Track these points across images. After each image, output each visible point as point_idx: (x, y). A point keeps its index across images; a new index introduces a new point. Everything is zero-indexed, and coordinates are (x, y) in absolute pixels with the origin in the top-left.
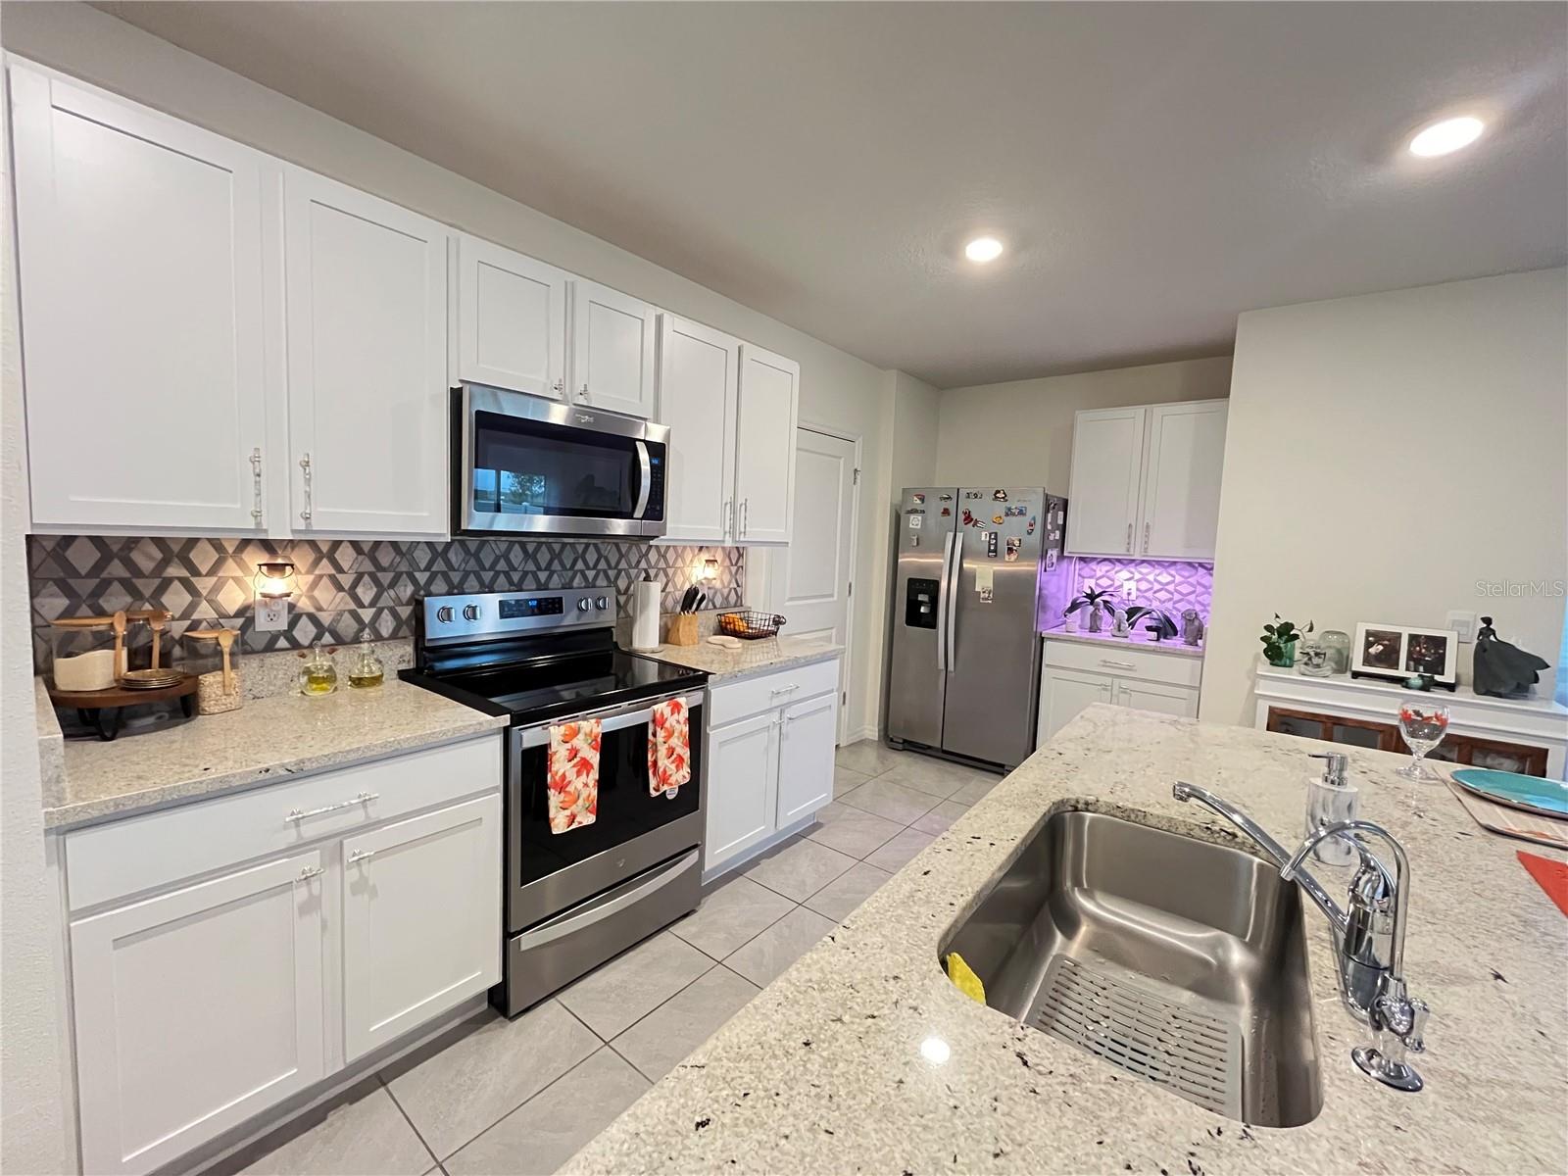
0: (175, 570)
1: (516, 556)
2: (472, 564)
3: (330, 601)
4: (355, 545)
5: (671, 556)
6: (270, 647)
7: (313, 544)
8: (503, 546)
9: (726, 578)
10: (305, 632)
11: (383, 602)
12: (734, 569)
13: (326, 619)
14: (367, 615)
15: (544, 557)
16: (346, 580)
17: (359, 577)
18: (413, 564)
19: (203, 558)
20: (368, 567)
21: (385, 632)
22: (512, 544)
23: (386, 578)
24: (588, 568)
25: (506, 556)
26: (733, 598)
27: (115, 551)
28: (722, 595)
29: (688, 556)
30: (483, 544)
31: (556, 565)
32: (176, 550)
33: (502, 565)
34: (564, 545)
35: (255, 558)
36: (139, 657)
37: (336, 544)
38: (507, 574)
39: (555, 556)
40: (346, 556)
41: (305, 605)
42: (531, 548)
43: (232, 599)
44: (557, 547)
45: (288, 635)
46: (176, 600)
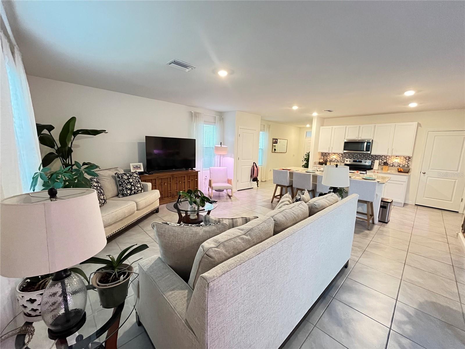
0: (328, 155)
1: (358, 156)
2: (353, 156)
3: (338, 159)
4: (341, 154)
5: (388, 157)
6: (333, 162)
7: (338, 153)
8: (357, 155)
9: (404, 162)
10: (336, 161)
11: (343, 159)
12: (407, 161)
13: (338, 160)
14: (341, 160)
15: (362, 156)
16: (340, 157)
17: (341, 157)
18: (346, 156)
19: (330, 154)
20: (342, 156)
21: (343, 162)
22: (358, 155)
23: (343, 157)
24: (370, 158)
25: (357, 156)
26: (406, 166)
27: (326, 153)
28: (402, 165)
29: (393, 157)
30: (354, 154)
31: (364, 157)
32: (329, 154)
33: (356, 157)
34: (366, 155)
35: (333, 154)
36: (324, 161)
37: (339, 154)
38: (357, 158)
39: (364, 156)
40: (340, 155)
41: (336, 159)
42: (361, 155)
43: (331, 158)
44: (365, 155)
45: (335, 161)
46: (328, 157)
